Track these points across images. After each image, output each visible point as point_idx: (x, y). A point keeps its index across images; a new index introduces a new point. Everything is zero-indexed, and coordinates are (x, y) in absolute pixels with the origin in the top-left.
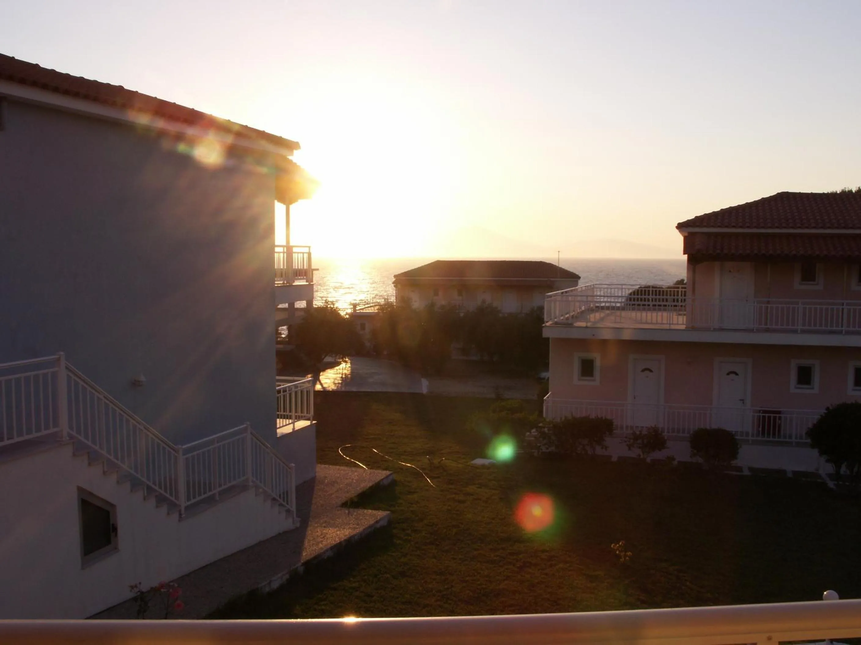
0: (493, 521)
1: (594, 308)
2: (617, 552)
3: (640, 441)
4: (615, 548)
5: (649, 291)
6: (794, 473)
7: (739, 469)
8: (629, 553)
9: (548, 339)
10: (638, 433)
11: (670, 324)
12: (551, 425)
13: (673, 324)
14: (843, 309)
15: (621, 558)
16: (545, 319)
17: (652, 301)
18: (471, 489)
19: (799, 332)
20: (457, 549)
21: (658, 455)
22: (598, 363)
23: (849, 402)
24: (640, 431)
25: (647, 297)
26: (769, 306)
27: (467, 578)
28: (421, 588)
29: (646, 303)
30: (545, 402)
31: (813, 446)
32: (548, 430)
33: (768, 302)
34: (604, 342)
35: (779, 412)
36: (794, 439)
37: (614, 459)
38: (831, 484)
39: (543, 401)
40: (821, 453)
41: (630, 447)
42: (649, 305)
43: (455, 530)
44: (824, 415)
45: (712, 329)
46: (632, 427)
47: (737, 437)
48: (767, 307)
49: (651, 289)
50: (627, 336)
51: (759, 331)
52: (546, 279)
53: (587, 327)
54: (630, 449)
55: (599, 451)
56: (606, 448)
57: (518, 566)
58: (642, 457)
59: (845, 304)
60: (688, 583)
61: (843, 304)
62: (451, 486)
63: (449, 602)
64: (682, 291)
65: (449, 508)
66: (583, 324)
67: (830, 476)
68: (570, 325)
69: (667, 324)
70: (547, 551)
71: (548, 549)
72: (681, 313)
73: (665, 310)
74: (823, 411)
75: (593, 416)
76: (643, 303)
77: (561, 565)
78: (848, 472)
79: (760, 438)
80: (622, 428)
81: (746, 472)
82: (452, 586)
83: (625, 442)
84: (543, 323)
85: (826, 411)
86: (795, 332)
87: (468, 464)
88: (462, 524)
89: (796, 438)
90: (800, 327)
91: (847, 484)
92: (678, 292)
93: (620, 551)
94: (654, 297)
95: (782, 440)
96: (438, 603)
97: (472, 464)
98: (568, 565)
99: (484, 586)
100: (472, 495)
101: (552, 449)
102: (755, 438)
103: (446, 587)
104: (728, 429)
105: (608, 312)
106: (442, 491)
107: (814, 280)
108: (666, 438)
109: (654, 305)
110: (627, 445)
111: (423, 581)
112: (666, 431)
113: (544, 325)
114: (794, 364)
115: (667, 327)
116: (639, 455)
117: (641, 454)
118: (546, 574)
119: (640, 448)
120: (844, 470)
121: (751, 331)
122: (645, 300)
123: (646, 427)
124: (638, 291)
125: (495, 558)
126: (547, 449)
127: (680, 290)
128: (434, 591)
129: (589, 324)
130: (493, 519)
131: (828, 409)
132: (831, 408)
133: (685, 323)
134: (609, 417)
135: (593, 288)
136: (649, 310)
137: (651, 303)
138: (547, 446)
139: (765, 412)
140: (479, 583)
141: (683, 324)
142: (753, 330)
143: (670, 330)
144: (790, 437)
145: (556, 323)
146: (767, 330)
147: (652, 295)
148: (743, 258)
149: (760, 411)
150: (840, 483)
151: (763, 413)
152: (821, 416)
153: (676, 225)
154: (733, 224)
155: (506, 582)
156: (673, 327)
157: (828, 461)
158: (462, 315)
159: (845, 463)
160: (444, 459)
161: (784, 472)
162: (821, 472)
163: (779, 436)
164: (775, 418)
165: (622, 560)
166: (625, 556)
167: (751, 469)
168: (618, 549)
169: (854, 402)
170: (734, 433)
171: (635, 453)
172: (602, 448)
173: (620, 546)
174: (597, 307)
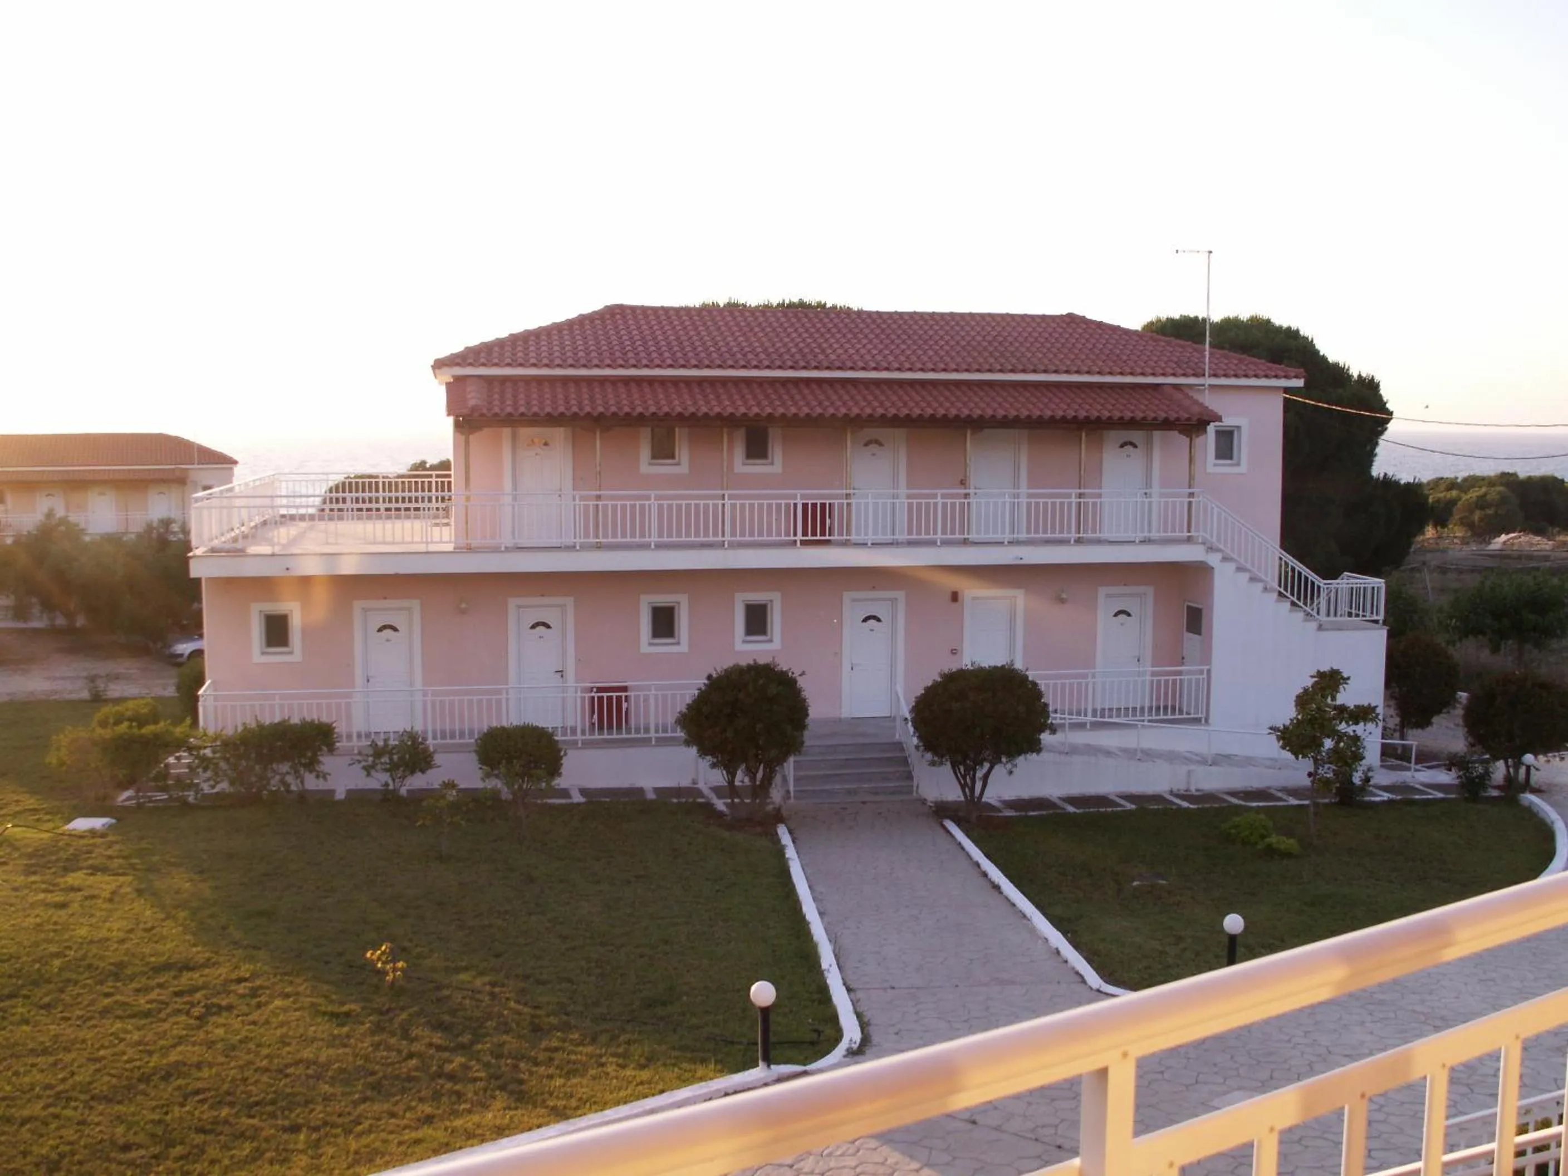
0: (132, 936)
1: (278, 519)
2: (379, 965)
3: (385, 759)
4: (375, 957)
5: (377, 483)
6: (656, 790)
7: (565, 793)
8: (400, 964)
9: (198, 581)
10: (381, 743)
11: (427, 543)
12: (218, 743)
13: (432, 542)
14: (723, 505)
15: (387, 973)
16: (194, 543)
17: (384, 502)
18: (74, 879)
19: (653, 546)
20: (67, 998)
21: (418, 781)
22: (296, 622)
23: (743, 663)
24: (386, 741)
25: (374, 494)
26: (600, 503)
27: (102, 1053)
28: (8, 1088)
29: (374, 506)
30: (201, 699)
31: (688, 743)
32: (214, 752)
33: (599, 498)
34: (306, 581)
35: (625, 689)
36: (652, 734)
37: (340, 795)
38: (720, 805)
39: (196, 699)
40: (703, 752)
41: (368, 770)
42: (378, 510)
43: (57, 963)
44: (703, 688)
45: (503, 549)
46: (368, 735)
47: (556, 738)
48: (597, 506)
49: (381, 480)
50: (348, 567)
51: (584, 547)
52: (173, 467)
53: (273, 555)
54: (369, 775)
55: (311, 783)
56: (325, 777)
57: (196, 1014)
58: (391, 787)
59: (726, 497)
60: (512, 1004)
61: (723, 497)
62: (33, 878)
63: (73, 1104)
64: (437, 482)
65: (38, 920)
66: (265, 549)
67: (717, 790)
68: (240, 553)
69: (422, 542)
70: (246, 980)
71: (248, 975)
72: (437, 521)
73: (417, 517)
74: (702, 681)
75: (295, 720)
76: (367, 505)
77: (278, 1003)
78: (747, 780)
79: (597, 736)
80: (349, 737)
81: (577, 798)
82: (73, 1074)
83: (359, 762)
84: (191, 550)
85: (706, 682)
86: (645, 546)
87: (60, 831)
88: (70, 948)
89: (657, 731)
90: (654, 539)
91: (747, 801)
92: (430, 483)
93: (383, 963)
94: (387, 494)
95: (633, 736)
96: (52, 1110)
97: (68, 830)
98: (291, 999)
99: (138, 1063)
100: (79, 890)
101: (224, 786)
102: (587, 737)
103: (60, 1076)
104: (541, 724)
105: (303, 525)
106: (16, 889)
107: (673, 457)
108: (431, 749)
109: (388, 510)
110: (364, 768)
111: (10, 1073)
112: (430, 735)
113: (190, 554)
114: (646, 603)
115: (422, 548)
116: (387, 784)
117: (390, 782)
118: (254, 1023)
119: (386, 770)
120: (741, 778)
121: (571, 548)
122: (370, 502)
123: (394, 732)
124: (344, 484)
125: (149, 1006)
126: (213, 787)
127: (434, 480)
128: (37, 1089)
129: (277, 550)
130: (131, 931)
131: (709, 677)
132: (714, 676)
133: (453, 539)
134: (325, 719)
135: (273, 482)
136: (379, 518)
137: (382, 506)
138: (212, 783)
139: (600, 690)
140: (125, 1058)
141: (450, 542)
142: (574, 547)
143: (427, 553)
144: (647, 730)
145: (213, 550)
146: (599, 547)
147: (384, 490)
148: (553, 420)
149: (591, 690)
150: (736, 800)
151: (597, 692)
152: (700, 689)
153: (432, 363)
154: (533, 361)
155: (179, 1049)
156: (432, 548)
157: (714, 766)
158: (9, 541)
159: (743, 766)
160: (10, 826)
161: (640, 791)
162: (701, 785)
163: (629, 731)
164: (619, 698)
165: (390, 978)
166: (395, 970)
167: (583, 792)
168: (379, 959)
169: (752, 662)
170: (550, 730)
171: (378, 780)
172: (318, 777)
173: (383, 953)
174: (283, 516)
